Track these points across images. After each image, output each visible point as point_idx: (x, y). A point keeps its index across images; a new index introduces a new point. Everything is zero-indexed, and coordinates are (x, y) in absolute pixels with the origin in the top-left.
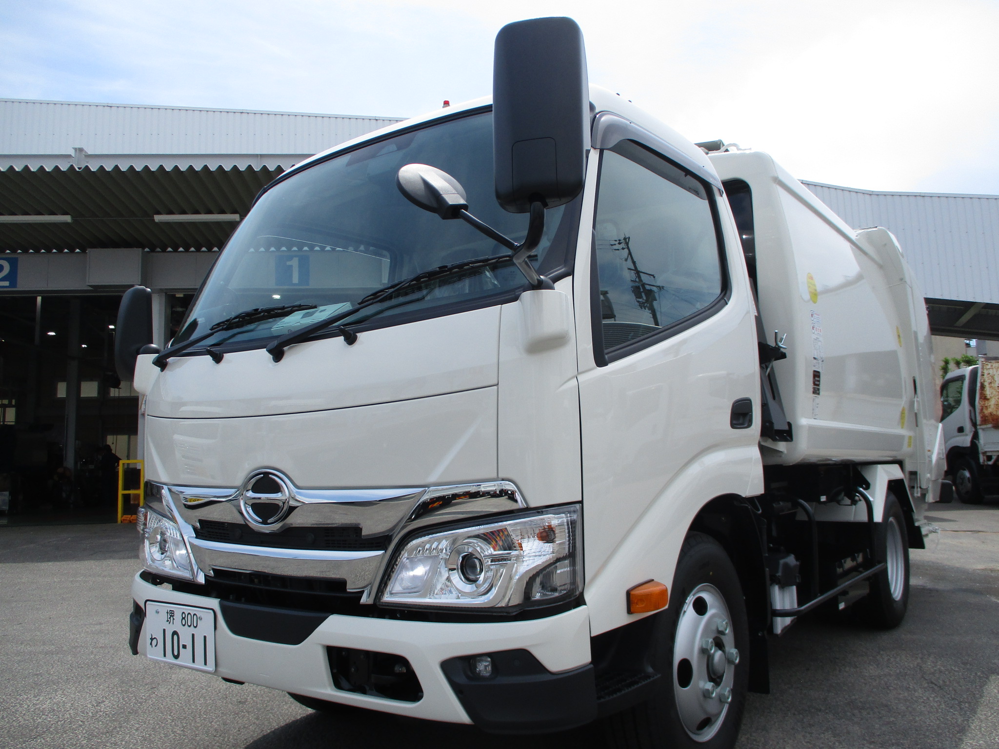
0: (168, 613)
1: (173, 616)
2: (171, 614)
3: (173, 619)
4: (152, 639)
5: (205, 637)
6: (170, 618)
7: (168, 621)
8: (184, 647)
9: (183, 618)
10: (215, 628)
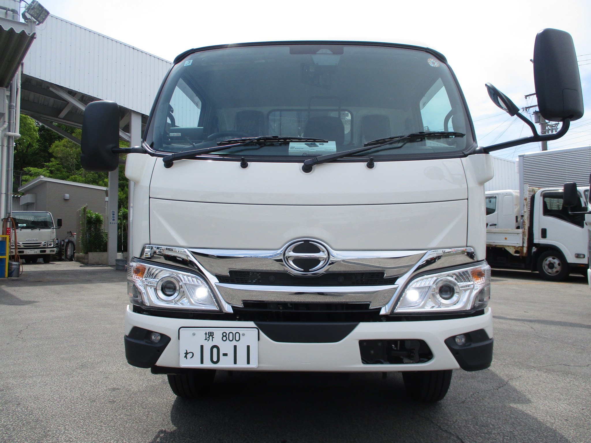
0: (206, 334)
1: (212, 336)
2: (211, 334)
3: (213, 338)
4: (187, 353)
5: (248, 347)
6: (209, 337)
7: (206, 339)
8: (225, 355)
9: (223, 336)
10: (259, 340)
